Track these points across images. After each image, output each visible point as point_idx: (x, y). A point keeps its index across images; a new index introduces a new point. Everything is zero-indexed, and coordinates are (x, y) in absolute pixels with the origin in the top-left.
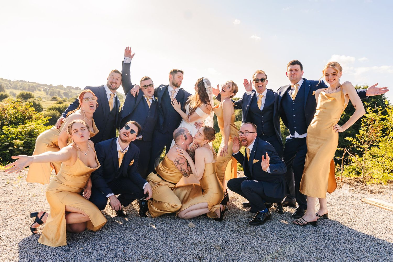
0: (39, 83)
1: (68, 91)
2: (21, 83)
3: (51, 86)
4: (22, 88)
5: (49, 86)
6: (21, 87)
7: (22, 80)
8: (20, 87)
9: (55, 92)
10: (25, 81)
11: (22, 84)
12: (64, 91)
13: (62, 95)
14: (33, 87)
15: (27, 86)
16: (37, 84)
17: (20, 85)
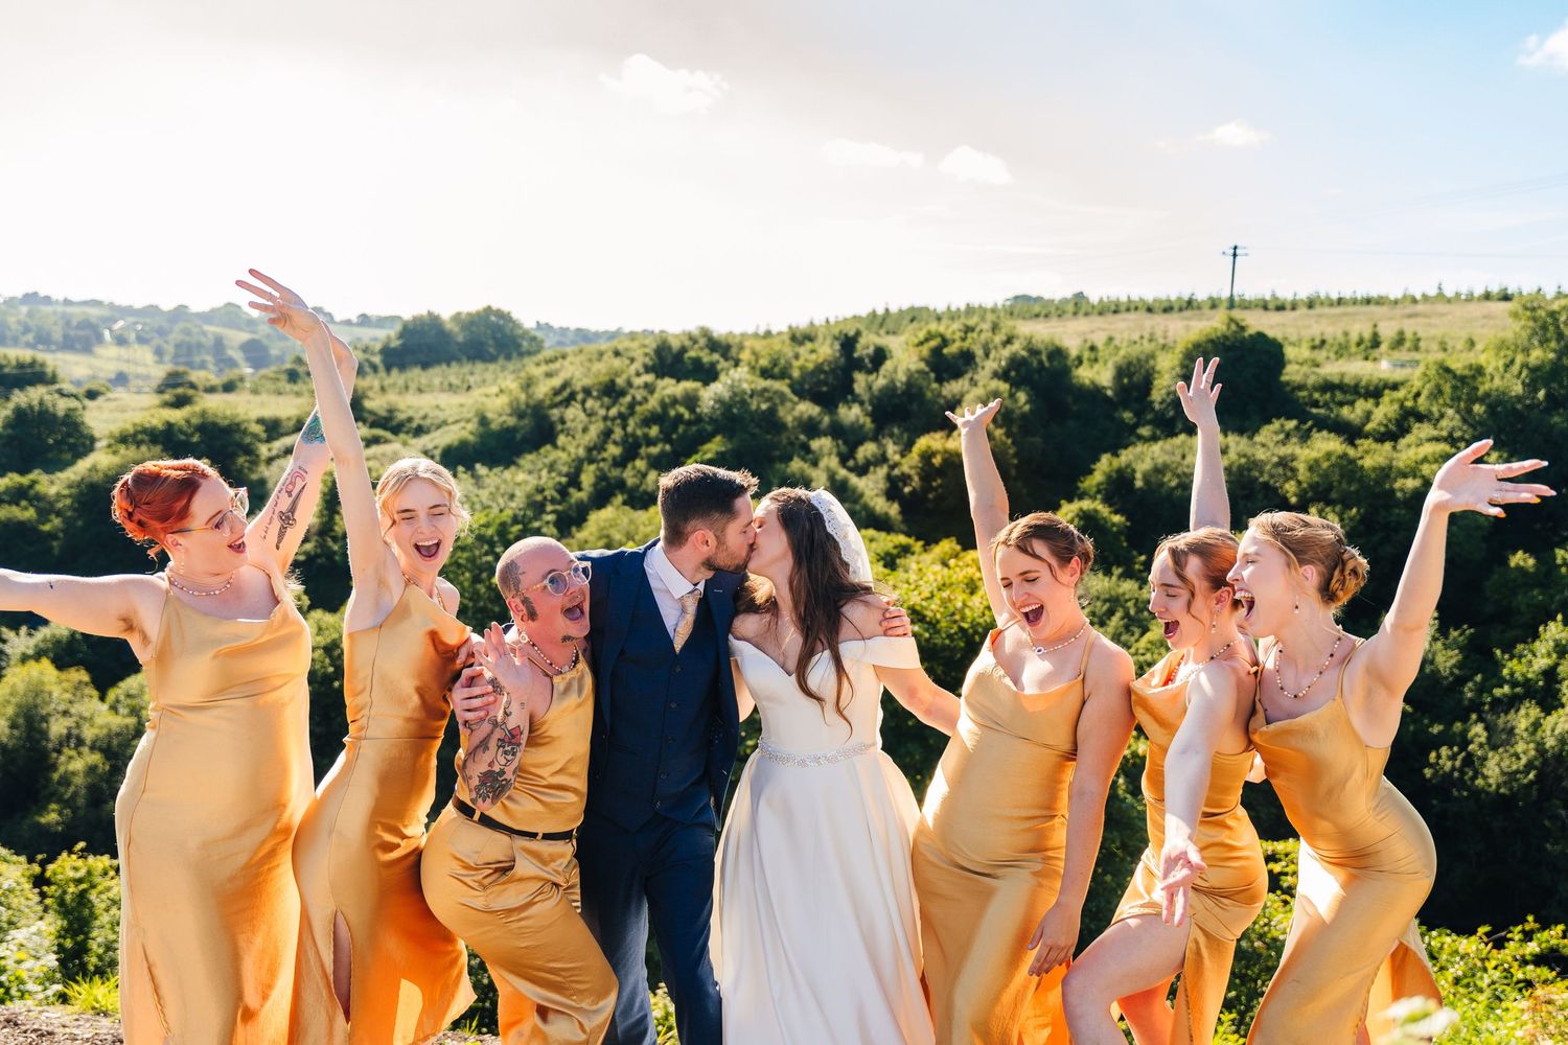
0: (117, 303)
1: (268, 336)
2: (24, 309)
3: (180, 312)
4: (30, 337)
5: (169, 312)
6: (27, 330)
7: (36, 294)
8: (20, 328)
9: (200, 346)
10: (47, 300)
11: (30, 314)
12: (244, 336)
13: (237, 355)
14: (86, 324)
15: (55, 324)
16: (111, 306)
17: (19, 322)
